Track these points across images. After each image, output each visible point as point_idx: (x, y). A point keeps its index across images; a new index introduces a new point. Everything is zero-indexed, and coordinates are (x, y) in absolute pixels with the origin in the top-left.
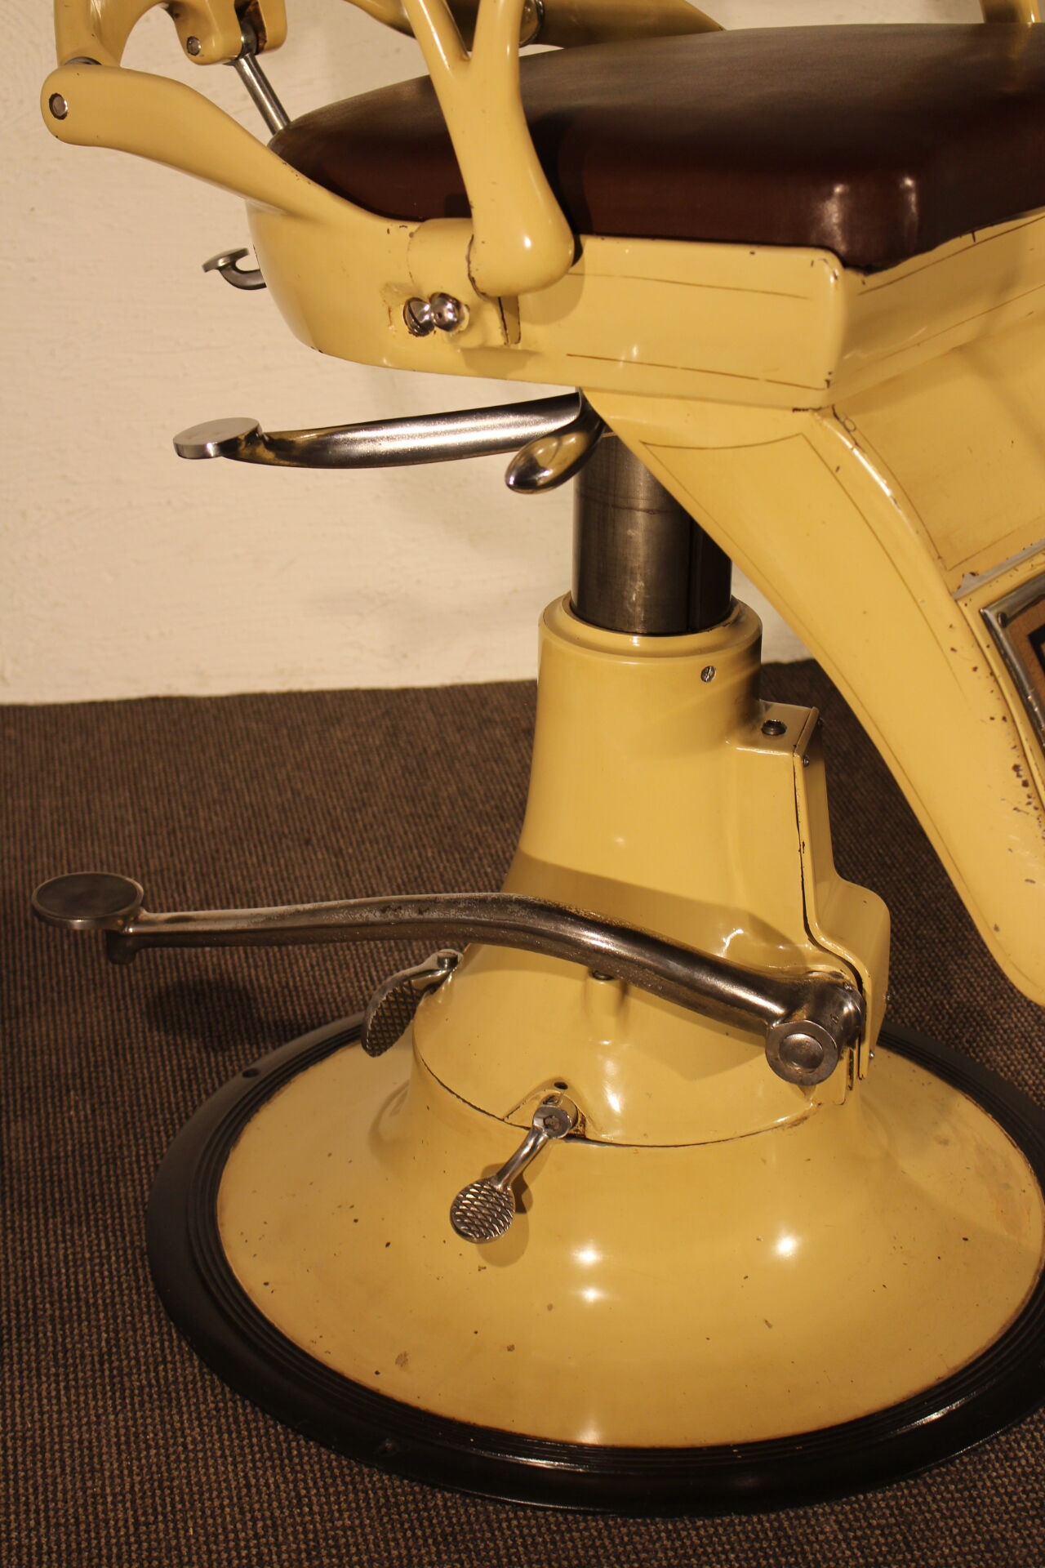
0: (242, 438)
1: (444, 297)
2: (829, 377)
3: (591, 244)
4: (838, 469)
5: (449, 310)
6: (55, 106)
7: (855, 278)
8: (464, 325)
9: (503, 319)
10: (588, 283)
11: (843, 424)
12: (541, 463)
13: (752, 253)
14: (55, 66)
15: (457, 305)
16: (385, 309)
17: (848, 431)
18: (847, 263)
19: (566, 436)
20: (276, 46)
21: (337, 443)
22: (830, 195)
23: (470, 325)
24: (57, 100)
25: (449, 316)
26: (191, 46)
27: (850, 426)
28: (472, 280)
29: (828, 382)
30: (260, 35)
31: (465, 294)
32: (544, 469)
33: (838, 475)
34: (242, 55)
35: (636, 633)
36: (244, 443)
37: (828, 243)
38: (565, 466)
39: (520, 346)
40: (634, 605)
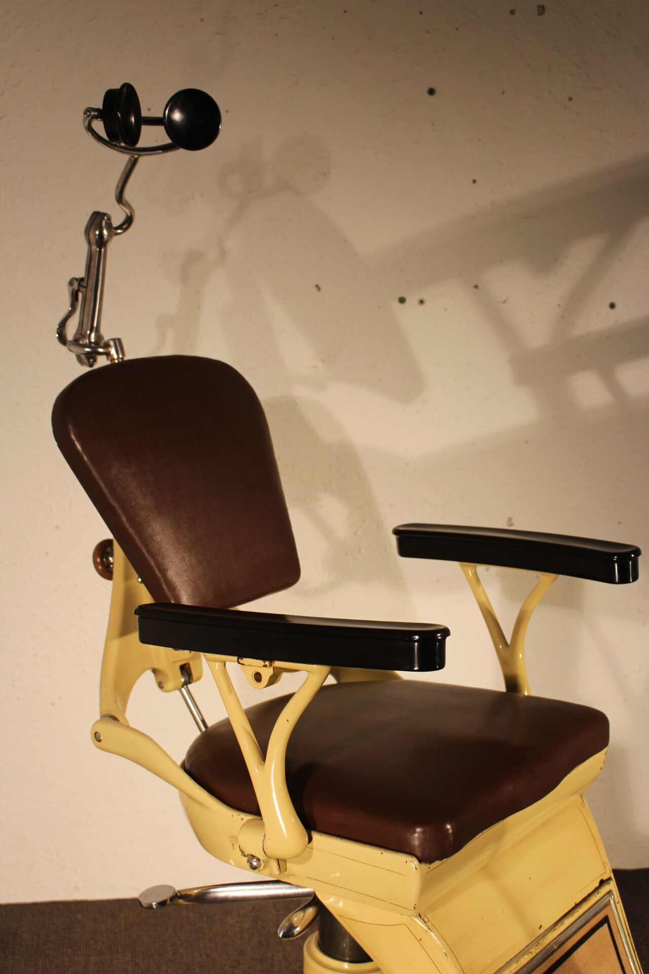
0: (168, 899)
1: (253, 857)
2: (415, 906)
3: (316, 836)
4: (421, 940)
5: (255, 861)
6: (97, 737)
7: (425, 867)
8: (262, 867)
9: (279, 864)
10: (315, 852)
11: (423, 920)
12: (295, 925)
13: (382, 853)
14: (98, 717)
15: (259, 860)
16: (231, 845)
17: (425, 922)
18: (420, 861)
19: (308, 909)
20: (199, 679)
21: (210, 893)
22: (415, 832)
23: (264, 867)
24: (97, 734)
25: (255, 864)
26: (161, 685)
27: (426, 920)
28: (265, 852)
29: (415, 908)
30: (191, 677)
31: (262, 856)
32: (296, 927)
33: (421, 942)
34: (183, 687)
35: (345, 961)
36: (169, 901)
37: (413, 853)
38: (304, 926)
39: (286, 873)
40: (345, 949)
